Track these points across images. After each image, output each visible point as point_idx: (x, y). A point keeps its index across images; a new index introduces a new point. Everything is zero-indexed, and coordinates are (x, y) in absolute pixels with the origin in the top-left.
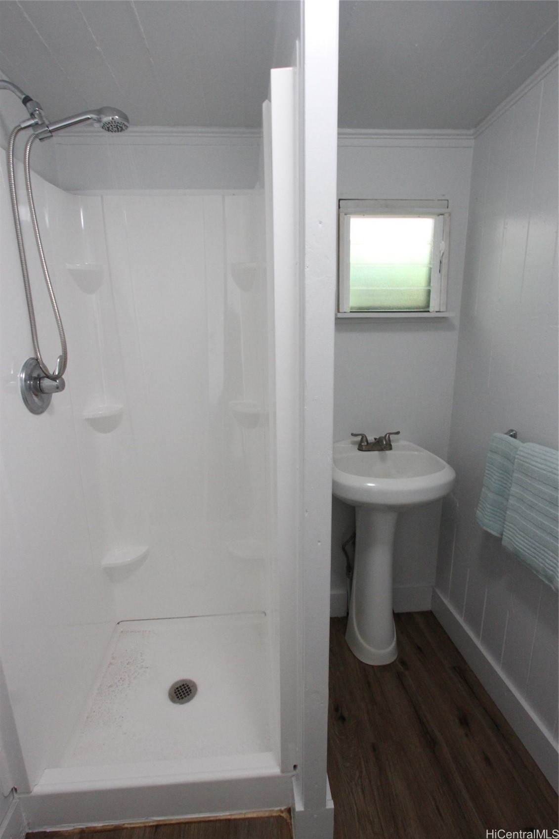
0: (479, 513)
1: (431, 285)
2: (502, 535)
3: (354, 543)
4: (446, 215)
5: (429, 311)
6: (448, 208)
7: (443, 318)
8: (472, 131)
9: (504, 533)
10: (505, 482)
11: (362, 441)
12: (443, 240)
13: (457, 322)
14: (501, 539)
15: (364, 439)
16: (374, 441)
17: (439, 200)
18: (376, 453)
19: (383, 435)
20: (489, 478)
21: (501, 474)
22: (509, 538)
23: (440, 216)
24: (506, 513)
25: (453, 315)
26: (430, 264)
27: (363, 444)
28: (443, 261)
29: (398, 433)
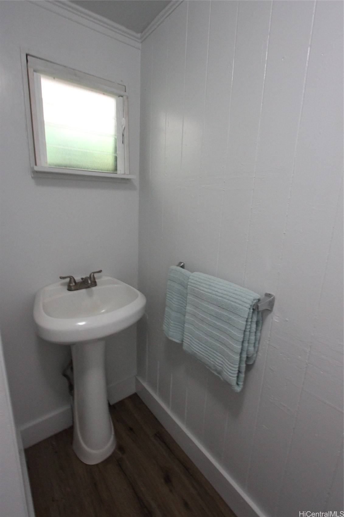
0: (165, 327)
1: (117, 152)
2: (183, 341)
3: (72, 369)
4: (125, 97)
5: (117, 173)
6: (125, 91)
7: (128, 179)
8: (139, 35)
9: (184, 341)
10: (181, 302)
11: (70, 282)
12: (123, 117)
13: (137, 184)
14: (181, 345)
15: (72, 280)
16: (81, 280)
17: (118, 84)
18: (83, 291)
19: (88, 276)
20: (170, 300)
21: (178, 297)
22: (187, 344)
23: (120, 97)
24: (184, 325)
25: (135, 177)
26: (115, 135)
27: (71, 285)
28: (125, 135)
29: (100, 271)
